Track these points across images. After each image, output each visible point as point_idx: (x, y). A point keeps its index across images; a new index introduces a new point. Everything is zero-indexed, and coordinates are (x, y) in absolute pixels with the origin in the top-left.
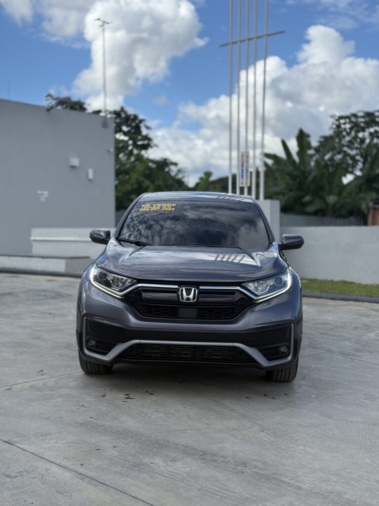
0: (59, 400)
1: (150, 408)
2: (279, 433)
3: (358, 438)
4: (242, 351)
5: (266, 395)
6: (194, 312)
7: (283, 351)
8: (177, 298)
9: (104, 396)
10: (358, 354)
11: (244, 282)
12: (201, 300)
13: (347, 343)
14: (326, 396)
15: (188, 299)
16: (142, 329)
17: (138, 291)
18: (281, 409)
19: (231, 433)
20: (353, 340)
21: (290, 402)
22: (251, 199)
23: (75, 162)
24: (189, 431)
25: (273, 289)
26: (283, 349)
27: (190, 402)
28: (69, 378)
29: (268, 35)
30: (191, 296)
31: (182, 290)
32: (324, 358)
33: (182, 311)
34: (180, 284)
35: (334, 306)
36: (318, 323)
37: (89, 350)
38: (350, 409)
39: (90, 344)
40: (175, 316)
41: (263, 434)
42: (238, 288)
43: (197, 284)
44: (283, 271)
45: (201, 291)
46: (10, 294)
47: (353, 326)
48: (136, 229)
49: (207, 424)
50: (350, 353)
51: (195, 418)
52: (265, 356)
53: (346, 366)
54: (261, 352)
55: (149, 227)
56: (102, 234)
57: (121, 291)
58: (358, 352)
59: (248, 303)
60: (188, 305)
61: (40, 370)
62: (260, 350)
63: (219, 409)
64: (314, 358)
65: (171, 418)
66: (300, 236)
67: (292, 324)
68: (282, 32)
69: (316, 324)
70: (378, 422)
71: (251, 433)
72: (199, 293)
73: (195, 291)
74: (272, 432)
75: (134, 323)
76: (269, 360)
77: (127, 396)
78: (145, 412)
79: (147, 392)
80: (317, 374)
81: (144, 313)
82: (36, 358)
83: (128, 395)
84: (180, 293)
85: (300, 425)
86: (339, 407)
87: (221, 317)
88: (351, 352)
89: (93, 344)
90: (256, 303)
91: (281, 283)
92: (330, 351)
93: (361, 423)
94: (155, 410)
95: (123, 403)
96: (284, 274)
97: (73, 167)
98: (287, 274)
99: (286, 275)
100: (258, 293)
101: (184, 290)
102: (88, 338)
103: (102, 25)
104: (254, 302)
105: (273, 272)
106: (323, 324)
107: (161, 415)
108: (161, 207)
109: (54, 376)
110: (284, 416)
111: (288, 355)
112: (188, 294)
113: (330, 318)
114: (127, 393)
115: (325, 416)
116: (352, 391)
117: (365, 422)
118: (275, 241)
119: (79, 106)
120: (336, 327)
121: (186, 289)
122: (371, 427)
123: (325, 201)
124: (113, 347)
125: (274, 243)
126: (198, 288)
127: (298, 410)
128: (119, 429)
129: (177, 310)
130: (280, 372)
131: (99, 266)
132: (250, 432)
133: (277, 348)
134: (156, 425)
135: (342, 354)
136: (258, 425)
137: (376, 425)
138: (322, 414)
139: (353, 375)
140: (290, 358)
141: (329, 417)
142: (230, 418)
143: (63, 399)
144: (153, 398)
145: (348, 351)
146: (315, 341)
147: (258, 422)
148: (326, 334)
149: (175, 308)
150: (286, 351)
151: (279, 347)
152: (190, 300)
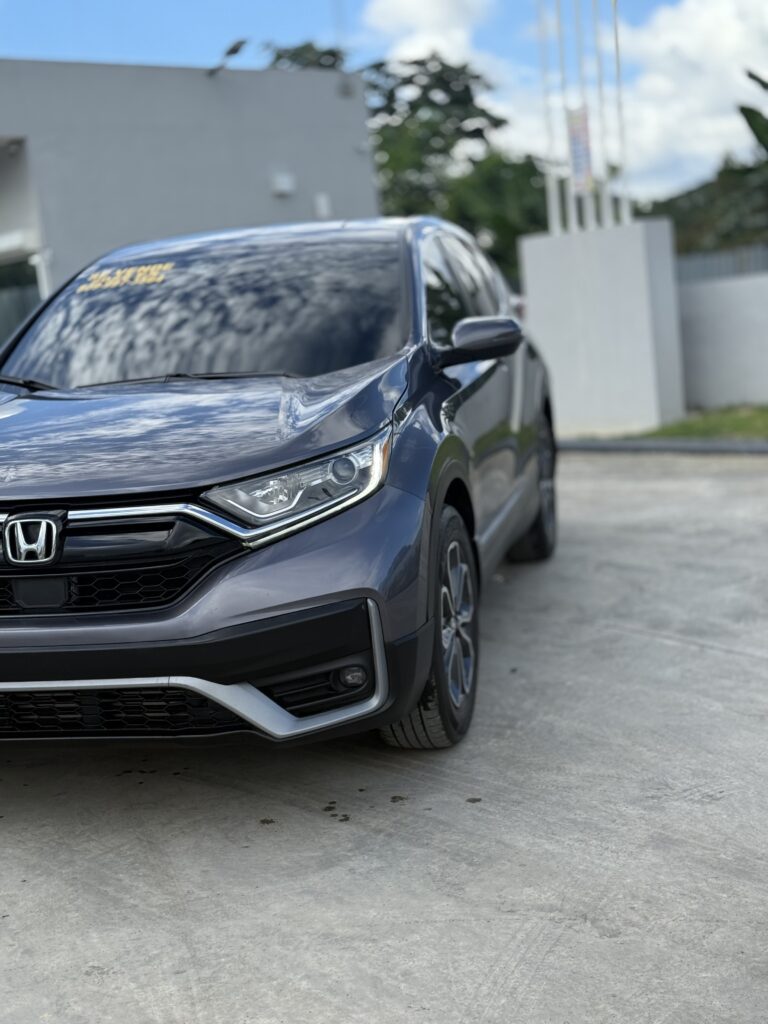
4: (203, 701)
6: (57, 589)
7: (352, 681)
11: (212, 487)
12: (69, 551)
15: (31, 554)
23: (284, 182)
26: (352, 677)
30: (40, 545)
31: (13, 528)
33: (23, 591)
40: (7, 605)
42: (184, 508)
52: (285, 706)
54: (269, 696)
60: (35, 571)
62: (267, 691)
67: (369, 601)
69: (687, 537)
72: (61, 536)
73: (49, 527)
76: (300, 714)
84: (7, 539)
87: (137, 597)
90: (246, 548)
97: (282, 196)
101: (19, 528)
104: (241, 545)
111: (370, 694)
112: (30, 538)
121: (22, 524)
129: (10, 589)
140: (374, 703)
150: (361, 682)
151: (338, 673)
152: (37, 558)
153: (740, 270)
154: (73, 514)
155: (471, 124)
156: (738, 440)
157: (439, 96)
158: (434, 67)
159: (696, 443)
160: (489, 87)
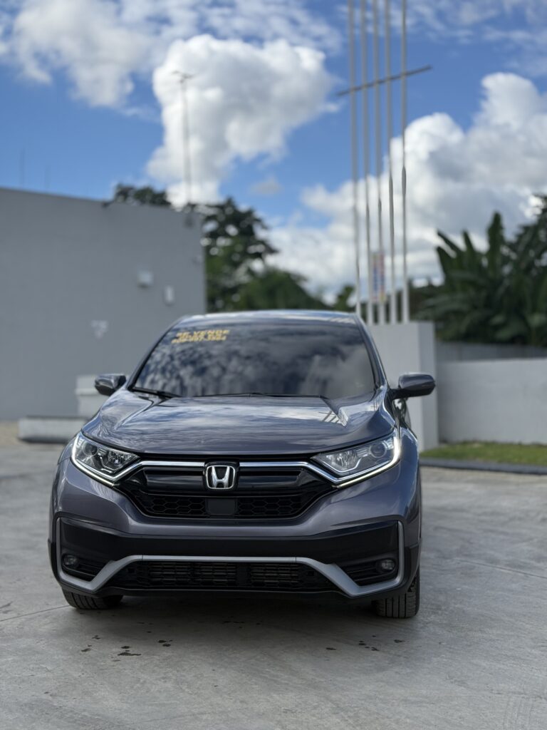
0: (9, 659)
1: (154, 671)
2: (364, 717)
3: (503, 724)
4: (312, 571)
5: (362, 644)
6: (231, 505)
7: (386, 568)
8: (202, 484)
9: (86, 650)
10: (538, 565)
11: (316, 454)
12: (241, 485)
13: (525, 547)
14: (465, 643)
15: (220, 485)
16: (144, 537)
17: (139, 473)
18: (381, 669)
19: (279, 718)
20: (535, 540)
21: (399, 656)
22: (353, 317)
23: (146, 278)
24: (204, 717)
25: (366, 464)
26: (386, 565)
27: (226, 660)
28: (46, 617)
29: (408, 74)
30: (225, 480)
31: (210, 470)
32: (480, 573)
33: (212, 505)
34: (208, 459)
35: (518, 484)
36: (485, 514)
37: (66, 572)
38: (502, 666)
39: (67, 564)
40: (200, 513)
41: (335, 719)
42: (305, 464)
43: (235, 460)
44: (386, 434)
45: (242, 470)
46: (22, 477)
47: (540, 517)
48: (175, 375)
49: (241, 702)
50: (525, 563)
51: (226, 690)
52: (353, 578)
53: (514, 586)
54: (346, 572)
55: (202, 371)
56: (113, 381)
57: (113, 474)
58: (539, 562)
59: (323, 489)
60: (221, 494)
61: (6, 604)
62: (344, 569)
63: (272, 672)
64: (462, 573)
65: (183, 691)
66: (429, 376)
67: (399, 522)
68: (428, 68)
69: (479, 515)
70: (545, 691)
71: (314, 718)
72: (238, 474)
73: (231, 470)
74: (352, 714)
75: (135, 527)
76: (361, 584)
77: (124, 650)
78: (142, 681)
79: (161, 642)
80: (461, 603)
81: (150, 509)
82: (11, 583)
83: (128, 647)
84: (207, 475)
85: (406, 701)
86: (484, 664)
87: (276, 512)
88: (528, 561)
89: (72, 563)
90: (336, 488)
91: (382, 454)
92: (493, 561)
93: (515, 693)
94: (163, 675)
95: (112, 663)
96: (389, 438)
97: (143, 286)
98: (392, 437)
99: (390, 439)
100: (340, 472)
101: (213, 470)
102: (64, 551)
103: (182, 82)
104: (333, 486)
105: (366, 435)
106: (493, 514)
107: (169, 685)
108: (206, 336)
109: (24, 613)
110: (382, 684)
111: (395, 576)
112: (220, 476)
113: (506, 503)
114: (127, 645)
115: (456, 681)
116: (512, 633)
117: (522, 691)
118: (383, 384)
119: (159, 200)
120: (512, 519)
121: (216, 468)
122: (531, 702)
123: (527, 324)
124: (102, 567)
125: (382, 387)
126: (237, 466)
127: (409, 671)
128: (86, 714)
129: (204, 503)
130: (389, 602)
131: (87, 434)
132: (314, 715)
133: (374, 562)
134: (152, 705)
135: (512, 565)
136: (331, 701)
137: (541, 698)
138: (451, 678)
139: (522, 603)
140: (398, 580)
141: (462, 683)
142: (287, 689)
143: (16, 658)
144: (166, 652)
145: (522, 560)
146: (472, 543)
147: (333, 697)
148: (492, 531)
149: (201, 499)
150: (391, 569)
151: (379, 561)
152: (223, 487)
153: (461, 358)
154: (242, 464)
155: (253, 249)
156: (479, 462)
157: (232, 230)
158: (229, 211)
159: (452, 462)
160: (265, 228)
